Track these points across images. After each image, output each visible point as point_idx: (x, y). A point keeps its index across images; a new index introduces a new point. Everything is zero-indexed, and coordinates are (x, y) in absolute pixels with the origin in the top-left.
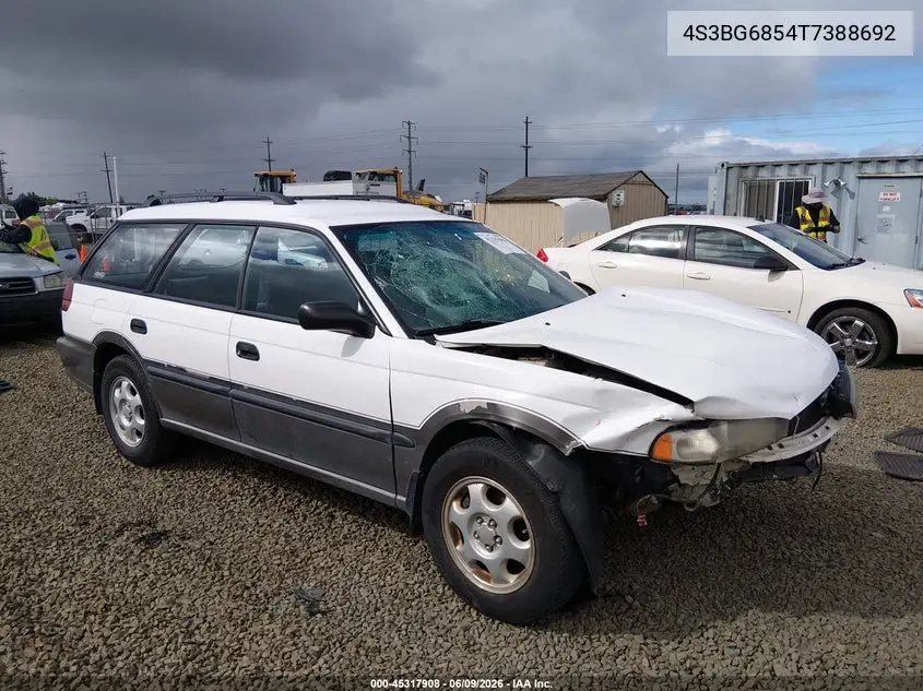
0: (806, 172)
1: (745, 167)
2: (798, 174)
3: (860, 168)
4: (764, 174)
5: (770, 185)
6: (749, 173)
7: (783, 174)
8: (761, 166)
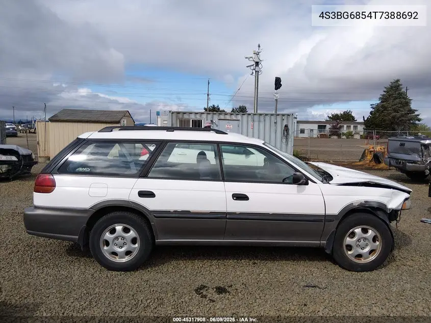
0: (201, 116)
1: (178, 113)
2: (198, 117)
3: (219, 116)
4: (186, 116)
5: (189, 121)
6: (180, 116)
7: (193, 117)
8: (184, 113)
